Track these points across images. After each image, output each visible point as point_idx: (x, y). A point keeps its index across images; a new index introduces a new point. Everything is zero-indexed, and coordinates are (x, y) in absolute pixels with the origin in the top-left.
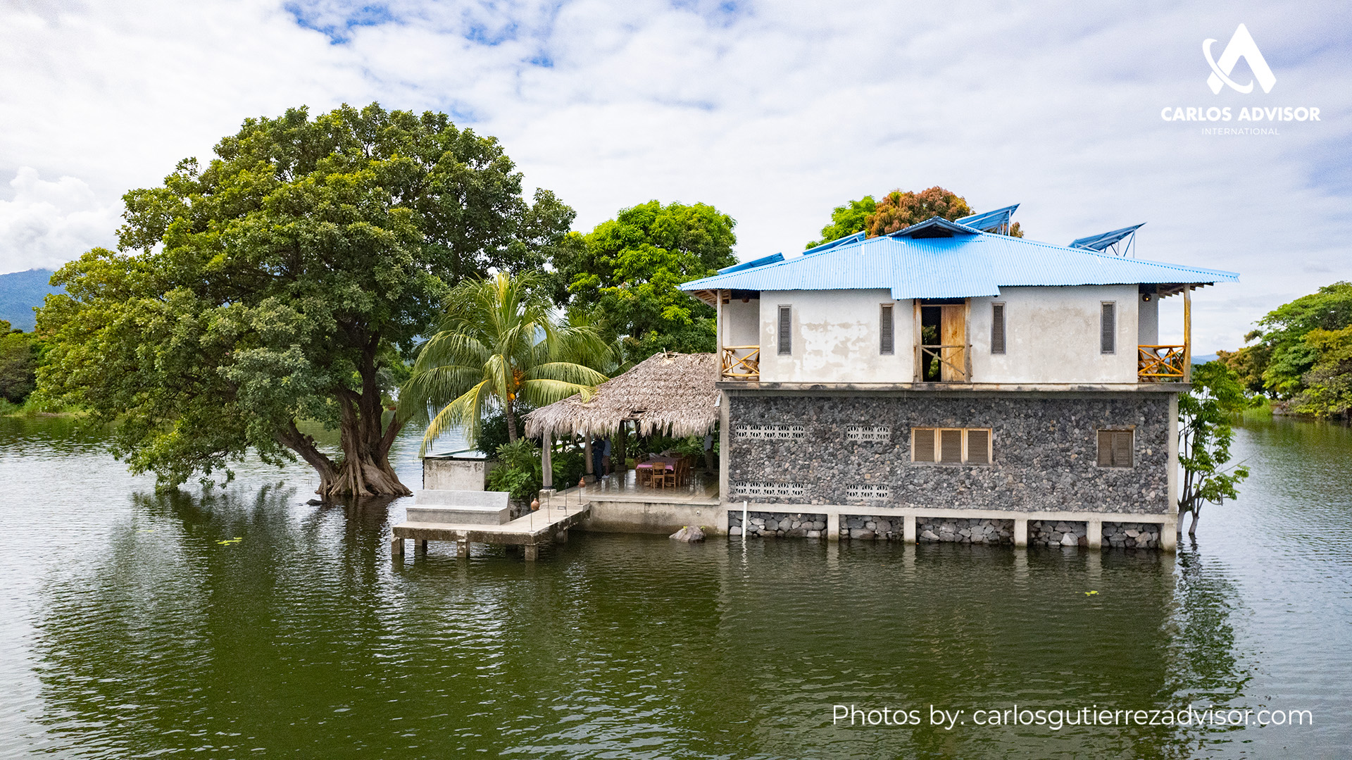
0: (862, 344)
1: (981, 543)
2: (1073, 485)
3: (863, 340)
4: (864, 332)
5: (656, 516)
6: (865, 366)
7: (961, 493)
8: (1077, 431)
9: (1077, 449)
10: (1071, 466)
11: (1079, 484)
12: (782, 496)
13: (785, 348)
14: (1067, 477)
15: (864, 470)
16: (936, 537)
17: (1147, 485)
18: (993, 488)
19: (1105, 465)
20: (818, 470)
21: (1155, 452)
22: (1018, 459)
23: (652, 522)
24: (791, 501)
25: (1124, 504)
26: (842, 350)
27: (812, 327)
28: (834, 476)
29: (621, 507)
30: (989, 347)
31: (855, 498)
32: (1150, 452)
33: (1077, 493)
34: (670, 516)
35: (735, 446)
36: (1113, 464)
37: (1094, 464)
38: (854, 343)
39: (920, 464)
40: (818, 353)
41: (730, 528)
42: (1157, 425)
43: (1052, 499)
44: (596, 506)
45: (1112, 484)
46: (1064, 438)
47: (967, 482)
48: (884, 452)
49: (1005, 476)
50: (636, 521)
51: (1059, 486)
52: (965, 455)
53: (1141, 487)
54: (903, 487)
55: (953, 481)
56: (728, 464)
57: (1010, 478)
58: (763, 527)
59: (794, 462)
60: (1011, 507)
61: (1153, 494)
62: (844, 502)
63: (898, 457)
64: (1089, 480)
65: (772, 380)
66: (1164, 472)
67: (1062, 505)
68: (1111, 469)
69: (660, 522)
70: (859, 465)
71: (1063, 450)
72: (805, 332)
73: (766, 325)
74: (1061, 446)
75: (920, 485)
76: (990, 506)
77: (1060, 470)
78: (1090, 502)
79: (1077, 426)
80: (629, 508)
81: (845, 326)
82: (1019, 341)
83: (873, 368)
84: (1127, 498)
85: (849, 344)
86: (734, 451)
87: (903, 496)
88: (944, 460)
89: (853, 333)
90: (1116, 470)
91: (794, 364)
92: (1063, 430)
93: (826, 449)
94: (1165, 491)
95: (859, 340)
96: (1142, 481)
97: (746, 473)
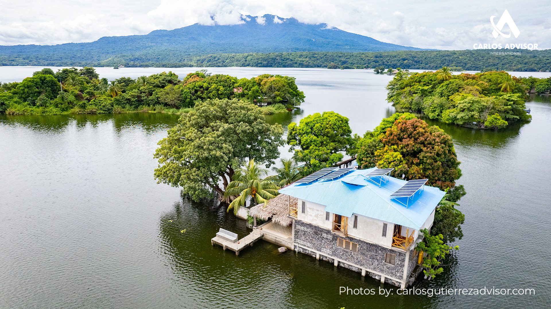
0: (322, 216)
1: (354, 271)
2: (378, 265)
3: (322, 215)
4: (322, 213)
5: (278, 241)
6: (322, 222)
7: (349, 258)
8: (380, 251)
9: (379, 256)
10: (377, 260)
11: (379, 265)
12: (306, 245)
13: (303, 211)
14: (376, 263)
15: (325, 245)
16: (343, 266)
17: (398, 271)
18: (357, 259)
19: (387, 263)
20: (314, 241)
21: (401, 264)
22: (364, 254)
23: (277, 242)
24: (308, 247)
25: (391, 274)
26: (317, 216)
27: (310, 208)
28: (318, 244)
29: (270, 236)
30: (353, 226)
31: (323, 251)
32: (399, 263)
33: (378, 267)
34: (281, 242)
35: (296, 229)
36: (390, 263)
37: (384, 262)
38: (320, 216)
39: (339, 247)
40: (311, 215)
41: (295, 248)
42: (402, 257)
43: (372, 267)
44: (265, 235)
45: (388, 268)
46: (376, 253)
47: (350, 256)
48: (330, 242)
49: (360, 257)
50: (274, 241)
51: (374, 264)
52: (351, 248)
53: (396, 271)
54: (334, 252)
55: (347, 254)
56: (294, 233)
57: (361, 258)
58: (302, 251)
59: (309, 238)
60: (361, 265)
61: (399, 274)
62: (320, 251)
63: (334, 244)
64: (382, 265)
65: (300, 219)
66: (402, 269)
67: (374, 269)
68: (388, 264)
69: (279, 243)
70: (324, 243)
71: (376, 255)
72: (308, 209)
73: (299, 205)
74: (375, 254)
75: (338, 253)
76: (356, 263)
77: (374, 260)
78: (382, 271)
79: (380, 250)
80: (272, 237)
81: (318, 210)
82: (361, 227)
83: (324, 223)
84: (392, 273)
85: (318, 216)
86: (295, 231)
87: (334, 253)
88: (345, 248)
89: (320, 213)
90: (390, 265)
91: (305, 217)
92: (376, 250)
93: (317, 237)
94: (402, 275)
95: (321, 215)
96: (396, 270)
97: (298, 237)
